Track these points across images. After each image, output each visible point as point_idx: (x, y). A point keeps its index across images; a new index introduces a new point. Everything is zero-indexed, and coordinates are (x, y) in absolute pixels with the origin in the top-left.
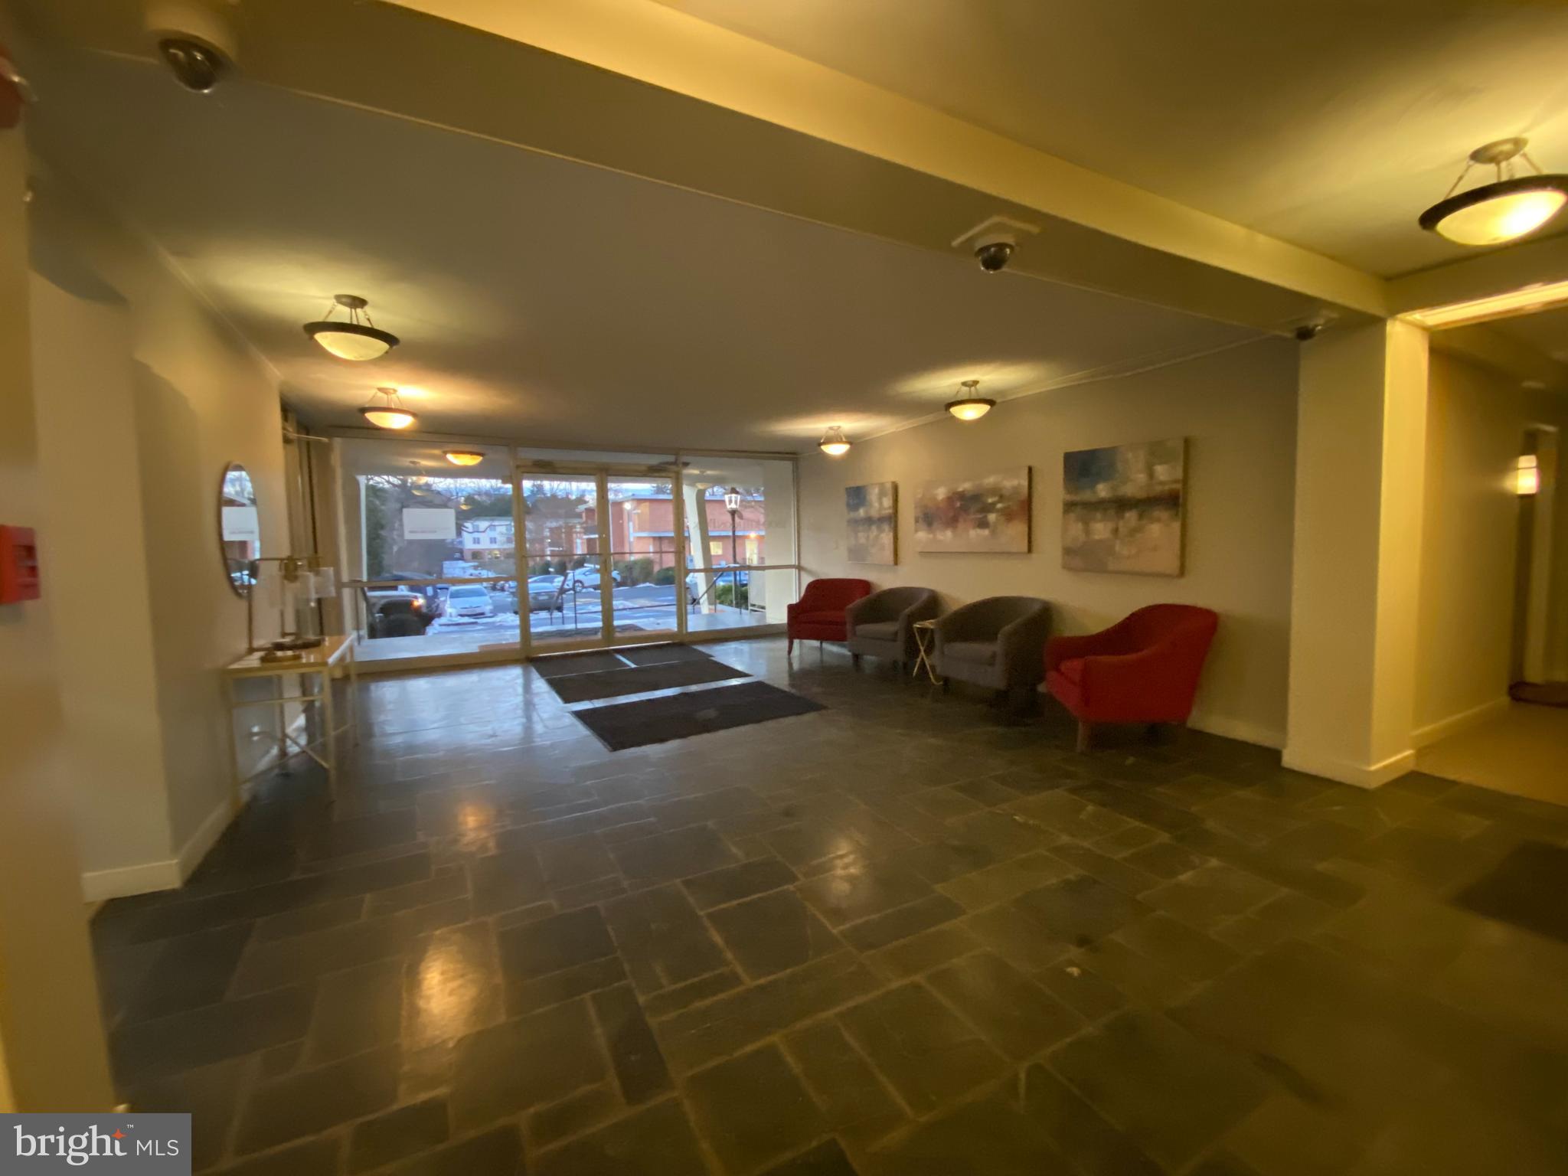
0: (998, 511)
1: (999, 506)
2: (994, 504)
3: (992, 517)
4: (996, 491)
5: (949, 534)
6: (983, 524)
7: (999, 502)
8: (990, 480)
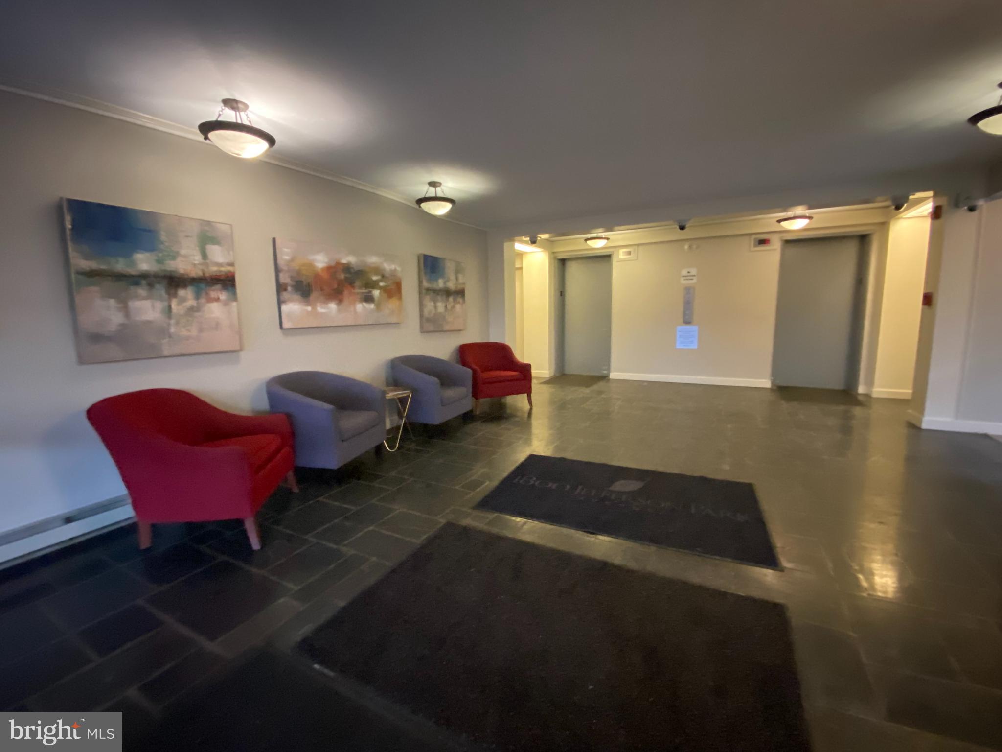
0: (380, 288)
1: (381, 284)
2: (377, 282)
3: (376, 293)
4: (377, 270)
5: (333, 306)
6: (369, 299)
7: (381, 281)
8: (373, 260)
